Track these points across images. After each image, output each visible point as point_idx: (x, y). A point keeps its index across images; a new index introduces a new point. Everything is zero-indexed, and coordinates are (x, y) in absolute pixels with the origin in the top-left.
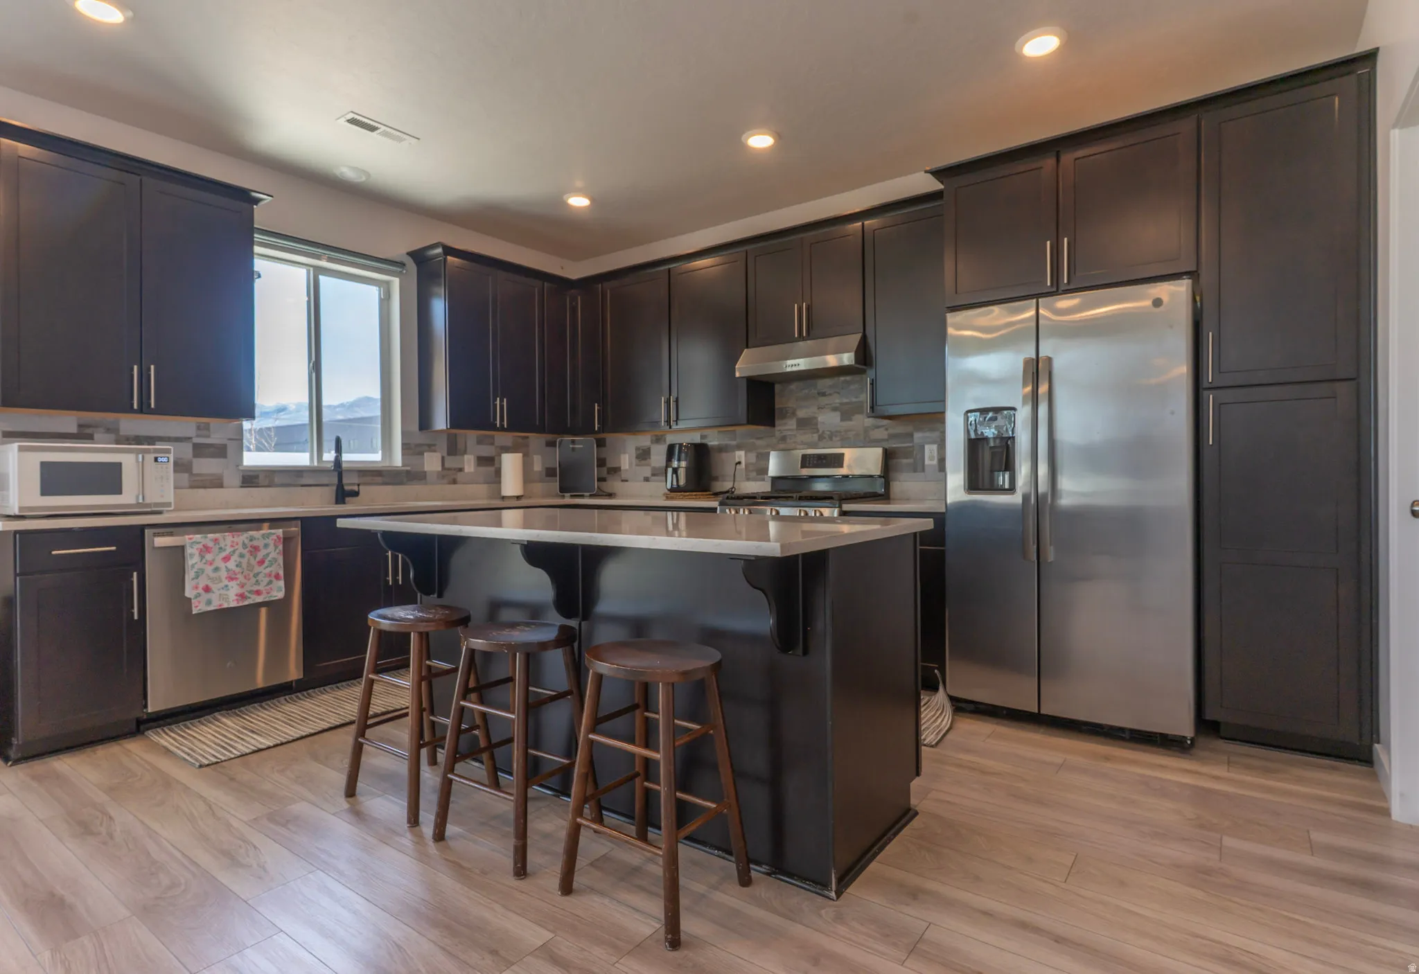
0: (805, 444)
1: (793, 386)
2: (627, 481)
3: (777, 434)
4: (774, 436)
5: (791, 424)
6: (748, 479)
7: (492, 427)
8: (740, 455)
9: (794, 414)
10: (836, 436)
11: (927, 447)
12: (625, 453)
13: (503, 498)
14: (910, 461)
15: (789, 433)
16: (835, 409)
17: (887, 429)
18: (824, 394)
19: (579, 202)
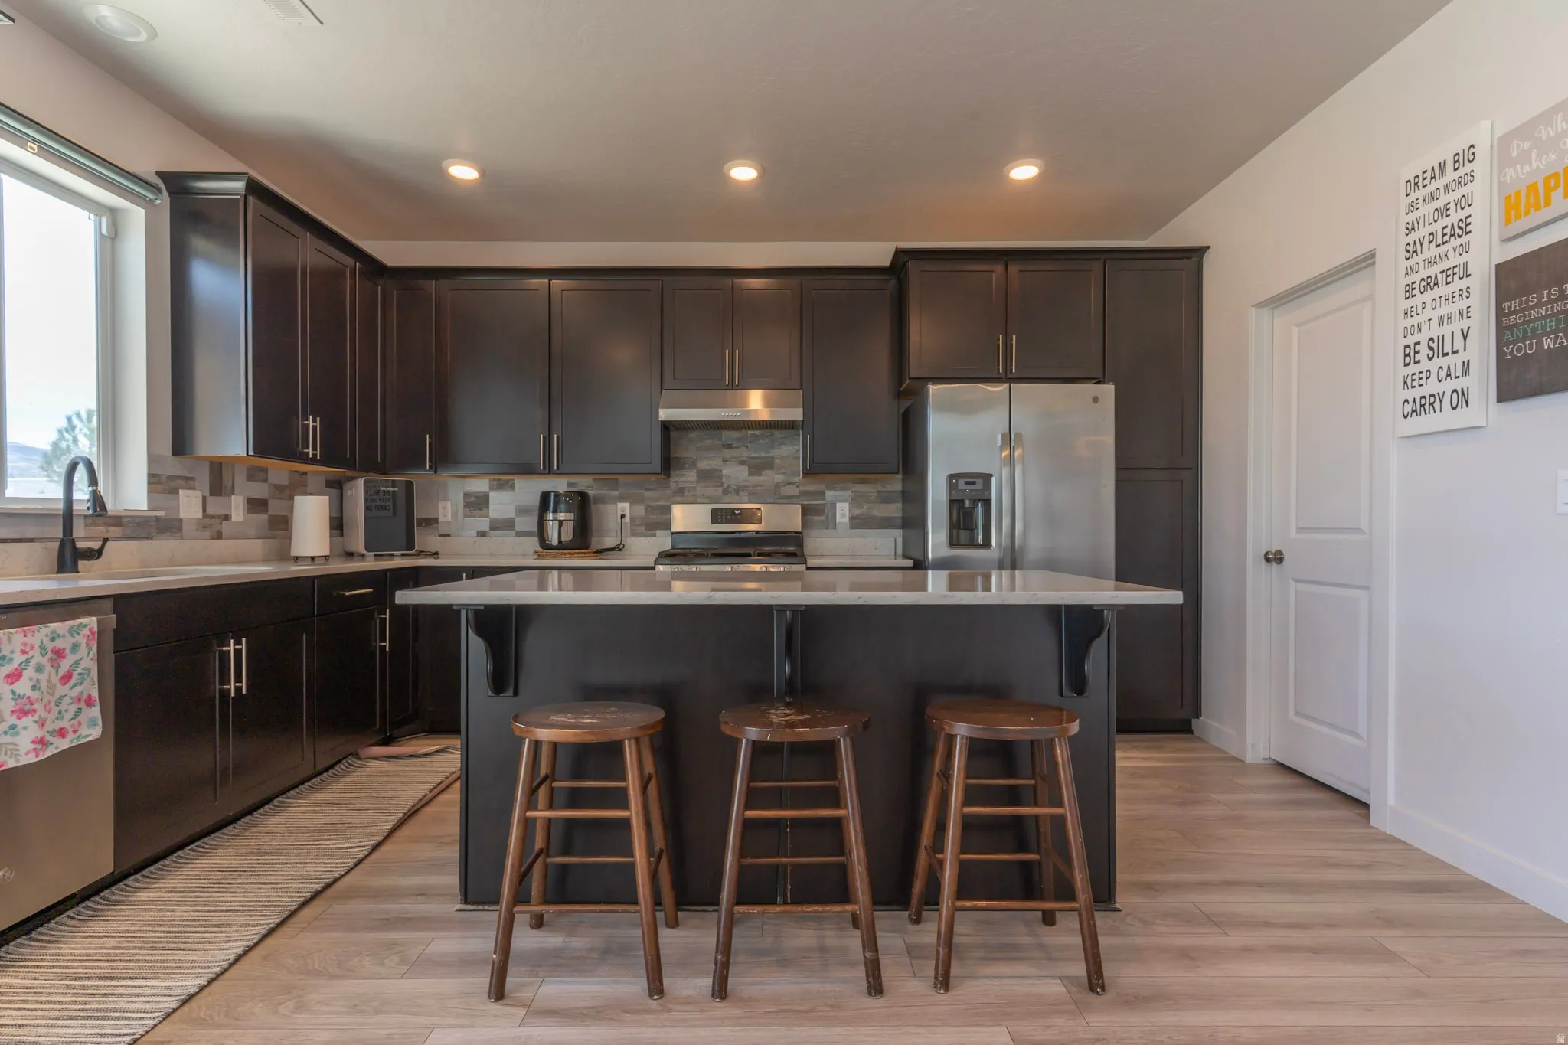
0: (708, 498)
1: (693, 435)
2: (449, 535)
3: (673, 485)
4: (668, 487)
5: (691, 476)
6: (634, 535)
7: (303, 458)
8: (624, 507)
9: (694, 464)
10: (743, 491)
11: (837, 504)
12: (446, 499)
13: (297, 559)
14: (822, 518)
15: (687, 485)
16: (743, 463)
17: (798, 486)
18: (730, 447)
19: (464, 172)
